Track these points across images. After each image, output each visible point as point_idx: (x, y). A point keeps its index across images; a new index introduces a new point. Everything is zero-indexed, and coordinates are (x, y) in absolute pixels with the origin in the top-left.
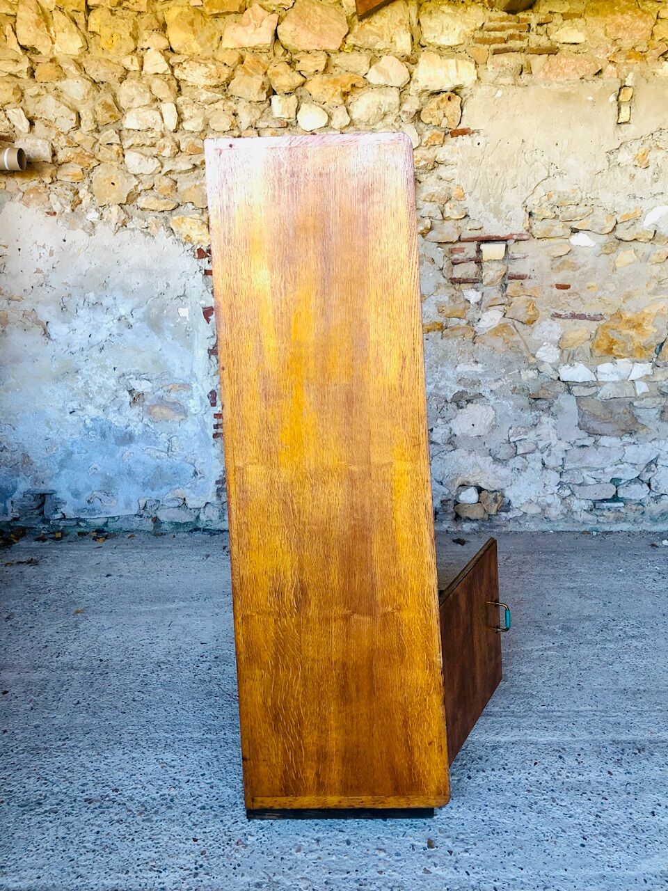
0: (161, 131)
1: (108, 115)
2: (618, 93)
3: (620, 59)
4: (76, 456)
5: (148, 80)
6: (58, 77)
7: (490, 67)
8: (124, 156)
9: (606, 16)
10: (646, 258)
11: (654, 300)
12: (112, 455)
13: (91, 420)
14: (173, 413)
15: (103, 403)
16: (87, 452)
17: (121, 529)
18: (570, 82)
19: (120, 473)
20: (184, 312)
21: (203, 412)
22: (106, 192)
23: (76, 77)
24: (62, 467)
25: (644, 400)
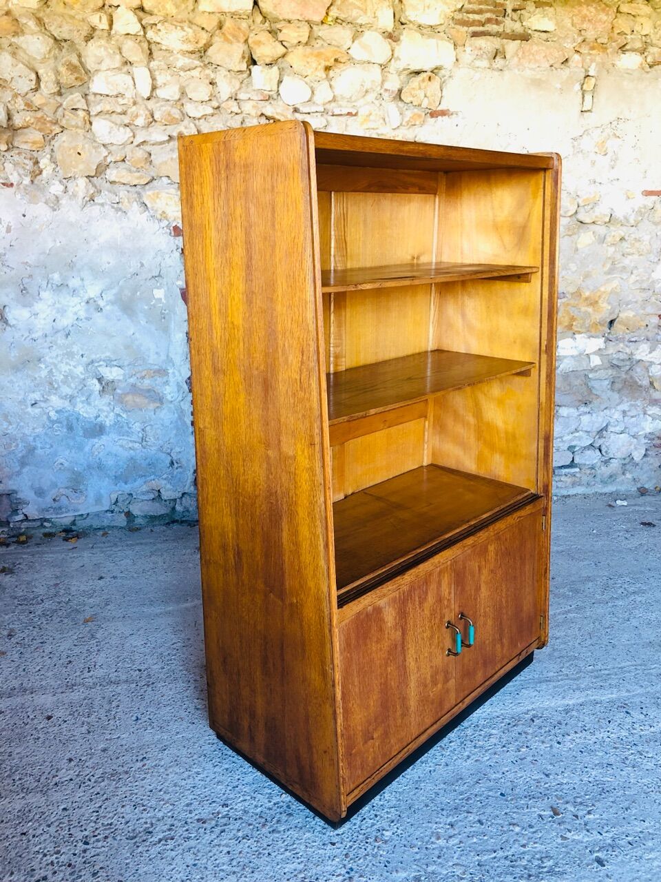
0: (133, 98)
1: (73, 77)
2: (582, 82)
3: (584, 50)
4: (39, 452)
5: (117, 40)
6: (15, 32)
7: (468, 49)
8: (91, 123)
9: (573, 7)
10: (602, 240)
11: (608, 279)
12: (80, 448)
13: (57, 412)
14: (146, 401)
15: (70, 394)
16: (52, 446)
17: (91, 526)
18: (541, 69)
19: (89, 467)
20: (159, 294)
21: (180, 398)
22: (71, 162)
23: (36, 33)
24: (23, 464)
25: (599, 372)
